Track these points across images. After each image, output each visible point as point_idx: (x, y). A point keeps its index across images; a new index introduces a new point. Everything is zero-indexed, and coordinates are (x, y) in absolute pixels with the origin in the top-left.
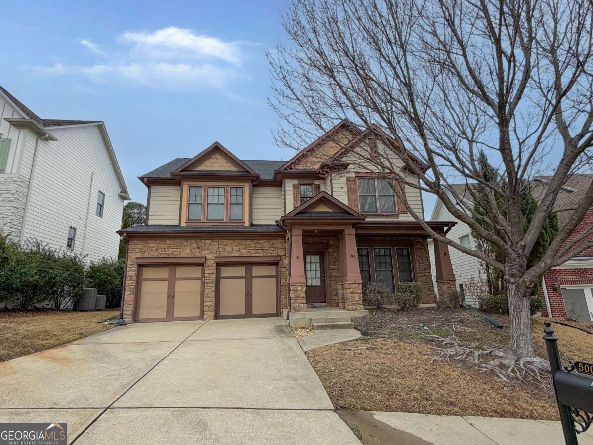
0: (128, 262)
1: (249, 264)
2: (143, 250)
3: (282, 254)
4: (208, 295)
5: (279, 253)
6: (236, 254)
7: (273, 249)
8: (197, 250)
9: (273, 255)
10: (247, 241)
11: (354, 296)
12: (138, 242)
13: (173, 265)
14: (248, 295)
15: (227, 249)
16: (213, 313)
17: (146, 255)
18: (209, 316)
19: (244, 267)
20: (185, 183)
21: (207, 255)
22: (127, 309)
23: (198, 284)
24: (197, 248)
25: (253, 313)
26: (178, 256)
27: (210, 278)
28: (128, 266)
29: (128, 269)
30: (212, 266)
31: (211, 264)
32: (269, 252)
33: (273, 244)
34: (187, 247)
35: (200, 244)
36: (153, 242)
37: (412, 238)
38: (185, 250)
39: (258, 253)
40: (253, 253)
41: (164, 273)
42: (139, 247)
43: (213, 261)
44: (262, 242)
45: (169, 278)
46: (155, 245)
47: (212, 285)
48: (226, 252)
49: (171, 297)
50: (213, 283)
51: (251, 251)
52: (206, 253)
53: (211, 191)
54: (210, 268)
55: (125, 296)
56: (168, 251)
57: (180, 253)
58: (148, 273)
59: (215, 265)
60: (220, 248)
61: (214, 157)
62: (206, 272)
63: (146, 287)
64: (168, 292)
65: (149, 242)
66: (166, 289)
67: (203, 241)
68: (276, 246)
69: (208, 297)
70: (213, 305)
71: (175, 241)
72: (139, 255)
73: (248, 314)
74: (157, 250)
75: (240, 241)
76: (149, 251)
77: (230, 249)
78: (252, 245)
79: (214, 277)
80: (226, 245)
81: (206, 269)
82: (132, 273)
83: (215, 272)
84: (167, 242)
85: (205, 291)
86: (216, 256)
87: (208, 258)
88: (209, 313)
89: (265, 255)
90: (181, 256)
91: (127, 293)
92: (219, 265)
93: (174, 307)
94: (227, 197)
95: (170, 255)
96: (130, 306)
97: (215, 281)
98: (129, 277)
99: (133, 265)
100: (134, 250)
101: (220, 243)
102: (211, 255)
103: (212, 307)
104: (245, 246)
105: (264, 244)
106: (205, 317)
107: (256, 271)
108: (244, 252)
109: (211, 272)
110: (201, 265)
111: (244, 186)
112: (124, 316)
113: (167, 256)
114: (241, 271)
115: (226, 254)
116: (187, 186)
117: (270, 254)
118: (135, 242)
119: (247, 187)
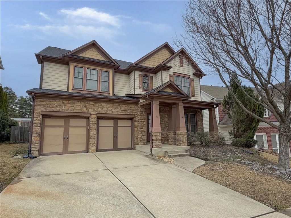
0: (35, 114)
1: (115, 119)
2: (46, 106)
3: (135, 114)
4: (92, 137)
5: (134, 113)
6: (110, 112)
7: (131, 110)
8: (85, 108)
9: (130, 114)
10: (116, 105)
11: (183, 139)
12: (42, 100)
13: (67, 117)
14: (115, 137)
15: (104, 109)
16: (95, 148)
17: (49, 109)
18: (93, 150)
19: (113, 120)
20: (71, 63)
21: (91, 112)
22: (34, 147)
23: (85, 129)
24: (85, 107)
25: (118, 148)
26: (71, 111)
27: (93, 126)
28: (34, 117)
29: (34, 118)
30: (95, 119)
31: (94, 117)
32: (128, 113)
33: (131, 108)
34: (78, 106)
35: (87, 104)
36: (54, 101)
37: (196, 110)
38: (77, 108)
39: (122, 112)
40: (119, 112)
41: (61, 122)
42: (43, 104)
43: (95, 116)
44: (124, 106)
45: (64, 126)
46: (55, 103)
47: (94, 131)
48: (103, 111)
49: (66, 138)
50: (95, 129)
51: (118, 111)
52: (91, 110)
53: (89, 71)
54: (93, 120)
55: (33, 138)
56: (64, 108)
57: (73, 110)
58: (49, 122)
59: (96, 118)
60: (99, 108)
61: (91, 49)
62: (91, 122)
63: (48, 131)
64: (64, 135)
65: (51, 100)
66: (62, 133)
67: (89, 103)
68: (133, 109)
69: (92, 138)
70: (95, 143)
71: (69, 102)
72: (43, 109)
73: (116, 148)
74: (57, 106)
75: (112, 104)
76: (51, 107)
77: (106, 109)
78: (119, 107)
79: (96, 126)
80: (103, 106)
81: (91, 120)
82: (38, 121)
83: (96, 123)
84: (64, 101)
85: (90, 134)
86: (97, 112)
87: (92, 114)
88: (93, 148)
89: (126, 114)
90: (74, 111)
91: (34, 135)
92: (99, 118)
93: (68, 144)
94: (99, 77)
95: (67, 110)
96: (37, 144)
97: (96, 128)
98: (35, 124)
99: (38, 116)
100: (39, 105)
101: (100, 105)
102: (94, 112)
103: (94, 144)
104: (115, 108)
105: (126, 107)
106: (90, 150)
107: (120, 123)
108: (114, 112)
109: (94, 123)
110: (88, 118)
111: (110, 71)
112: (32, 152)
113: (64, 111)
114: (111, 123)
115: (104, 112)
116: (73, 65)
117: (128, 114)
118: (40, 100)
119: (111, 72)
